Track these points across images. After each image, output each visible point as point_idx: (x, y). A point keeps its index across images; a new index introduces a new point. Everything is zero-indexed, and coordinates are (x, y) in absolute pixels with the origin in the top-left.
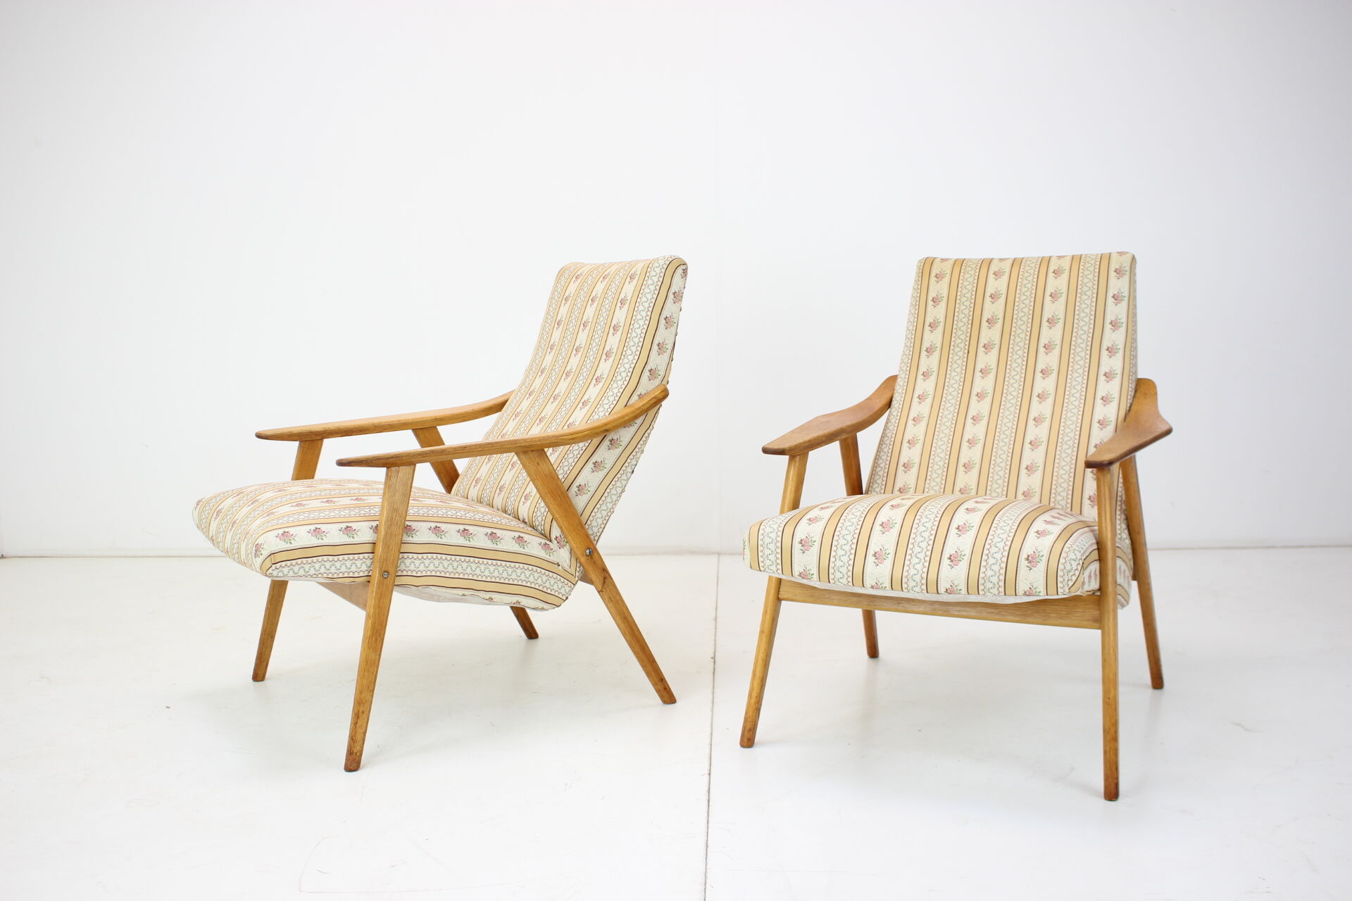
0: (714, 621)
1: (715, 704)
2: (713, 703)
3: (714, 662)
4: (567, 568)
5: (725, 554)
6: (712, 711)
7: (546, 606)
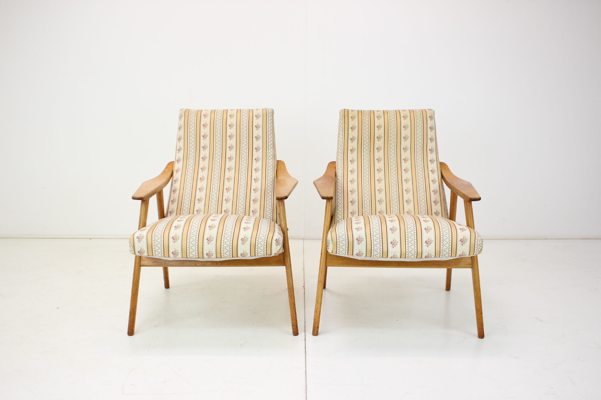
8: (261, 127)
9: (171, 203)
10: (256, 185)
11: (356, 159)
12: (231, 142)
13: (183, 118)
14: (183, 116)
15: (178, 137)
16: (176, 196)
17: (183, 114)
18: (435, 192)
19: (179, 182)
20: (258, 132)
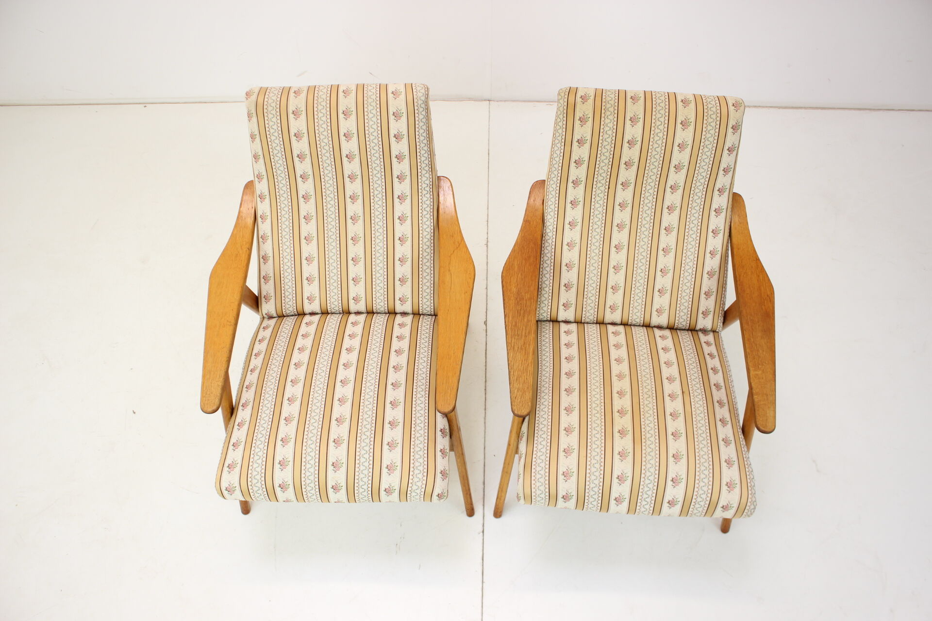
8: (406, 137)
9: (262, 280)
10: (404, 250)
11: (581, 199)
12: (352, 167)
13: (254, 119)
14: (254, 115)
15: (253, 153)
16: (268, 268)
17: (253, 111)
18: (710, 274)
19: (269, 241)
20: (400, 147)
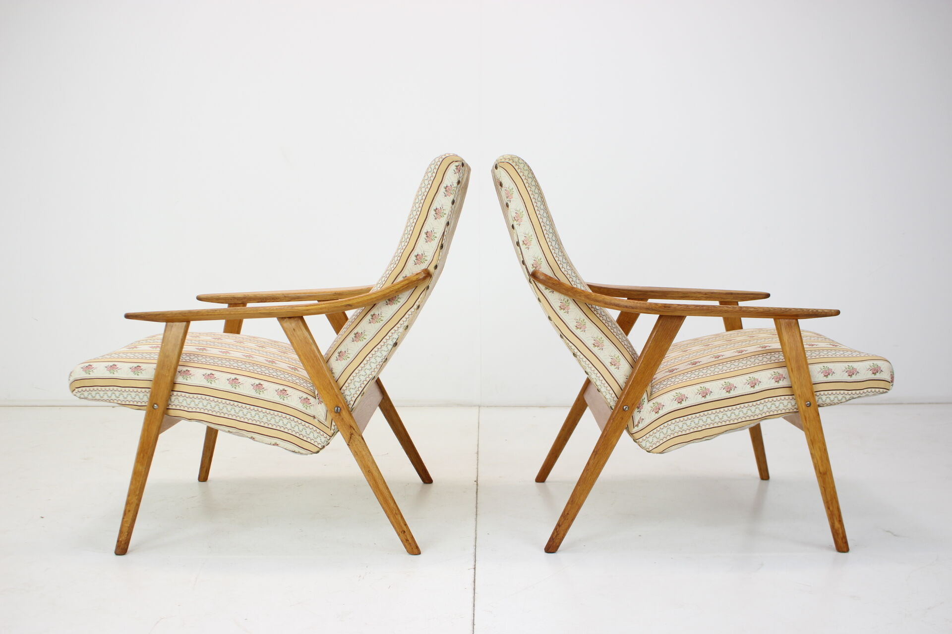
0: (476, 454)
1: (478, 516)
2: (477, 514)
3: (477, 484)
4: (322, 419)
5: (484, 406)
6: (476, 520)
7: (302, 451)
